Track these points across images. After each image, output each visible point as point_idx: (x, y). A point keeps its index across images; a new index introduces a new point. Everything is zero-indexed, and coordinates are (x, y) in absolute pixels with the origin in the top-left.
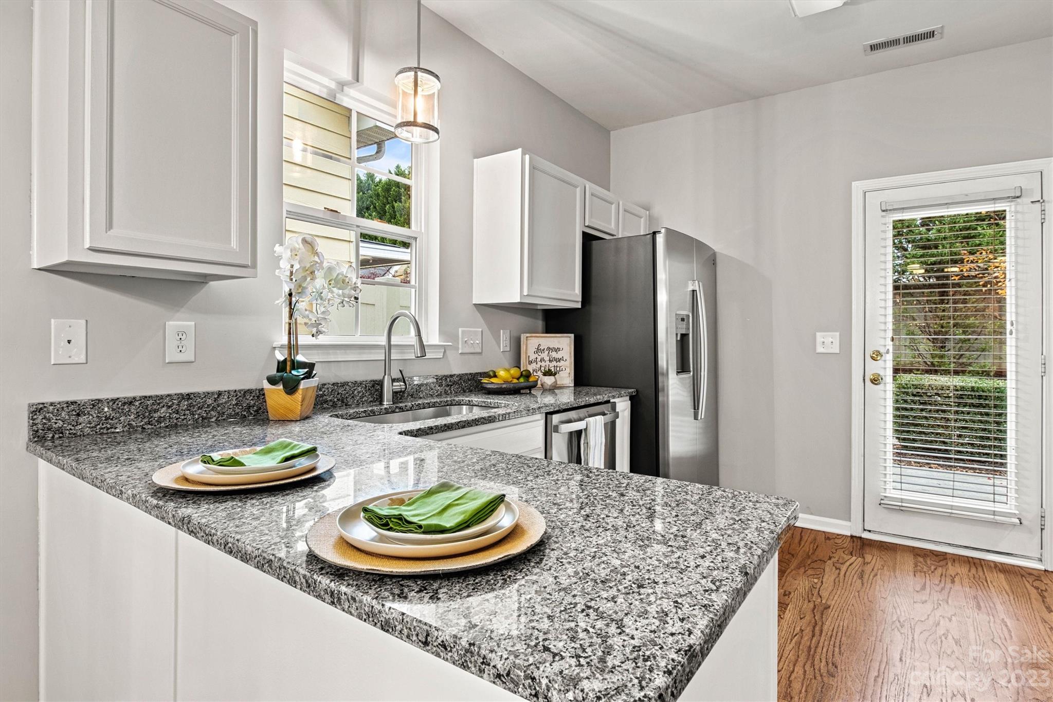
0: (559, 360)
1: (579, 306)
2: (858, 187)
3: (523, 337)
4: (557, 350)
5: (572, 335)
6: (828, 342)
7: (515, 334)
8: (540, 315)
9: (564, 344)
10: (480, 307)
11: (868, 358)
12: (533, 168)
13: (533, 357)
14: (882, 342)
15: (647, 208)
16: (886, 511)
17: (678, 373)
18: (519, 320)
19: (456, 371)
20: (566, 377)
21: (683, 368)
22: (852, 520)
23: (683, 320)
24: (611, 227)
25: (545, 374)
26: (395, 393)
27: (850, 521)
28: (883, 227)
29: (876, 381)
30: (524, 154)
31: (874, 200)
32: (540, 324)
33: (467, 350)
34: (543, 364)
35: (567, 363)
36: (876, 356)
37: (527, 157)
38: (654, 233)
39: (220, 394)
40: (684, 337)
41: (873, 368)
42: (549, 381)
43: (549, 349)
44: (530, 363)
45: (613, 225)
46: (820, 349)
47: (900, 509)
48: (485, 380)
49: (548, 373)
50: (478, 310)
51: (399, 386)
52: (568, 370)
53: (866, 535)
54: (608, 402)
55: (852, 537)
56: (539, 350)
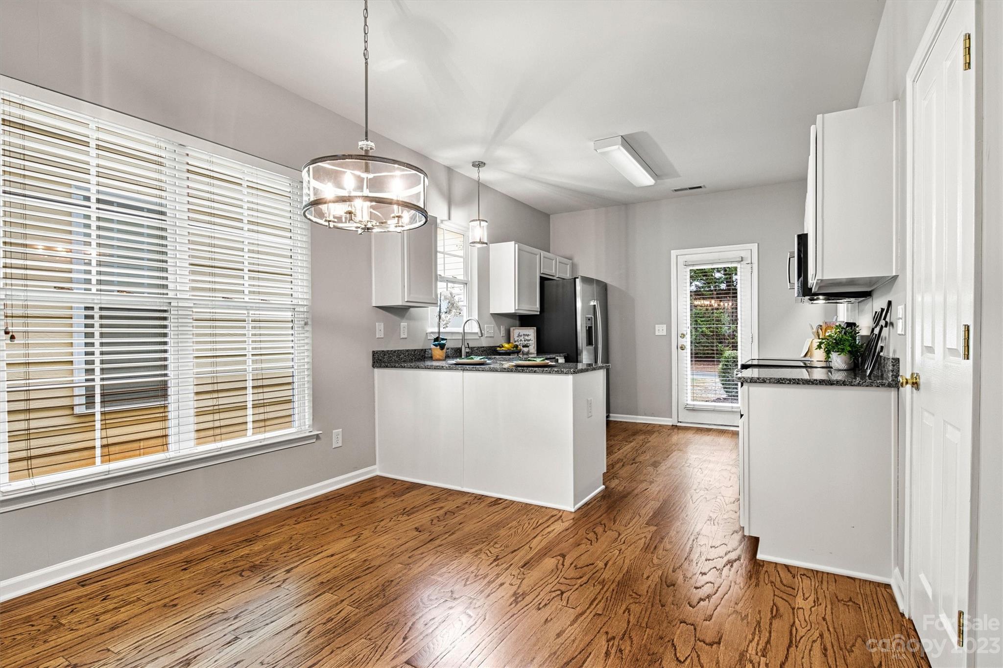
0: (529, 340)
1: (538, 313)
2: (674, 253)
3: (512, 329)
4: (528, 335)
5: (535, 328)
6: (661, 330)
7: (507, 328)
8: (518, 318)
9: (531, 333)
10: (494, 315)
11: (679, 338)
12: (519, 250)
13: (516, 339)
14: (685, 329)
15: (570, 259)
16: (687, 411)
17: (587, 345)
18: (509, 321)
19: (484, 345)
20: (533, 349)
21: (589, 342)
22: (673, 416)
23: (589, 320)
24: (553, 272)
25: (523, 347)
26: (467, 353)
27: (671, 418)
28: (685, 274)
29: (683, 348)
30: (515, 244)
31: (681, 260)
32: (517, 322)
33: (488, 335)
34: (521, 342)
35: (533, 342)
36: (683, 336)
37: (517, 245)
38: (575, 278)
39: (415, 350)
40: (590, 328)
41: (682, 341)
42: (526, 350)
43: (524, 335)
44: (515, 342)
45: (554, 271)
46: (657, 333)
47: (693, 410)
48: (498, 349)
49: (524, 346)
50: (493, 316)
51: (468, 350)
52: (533, 345)
53: (679, 424)
54: (555, 358)
55: (672, 425)
56: (519, 336)
